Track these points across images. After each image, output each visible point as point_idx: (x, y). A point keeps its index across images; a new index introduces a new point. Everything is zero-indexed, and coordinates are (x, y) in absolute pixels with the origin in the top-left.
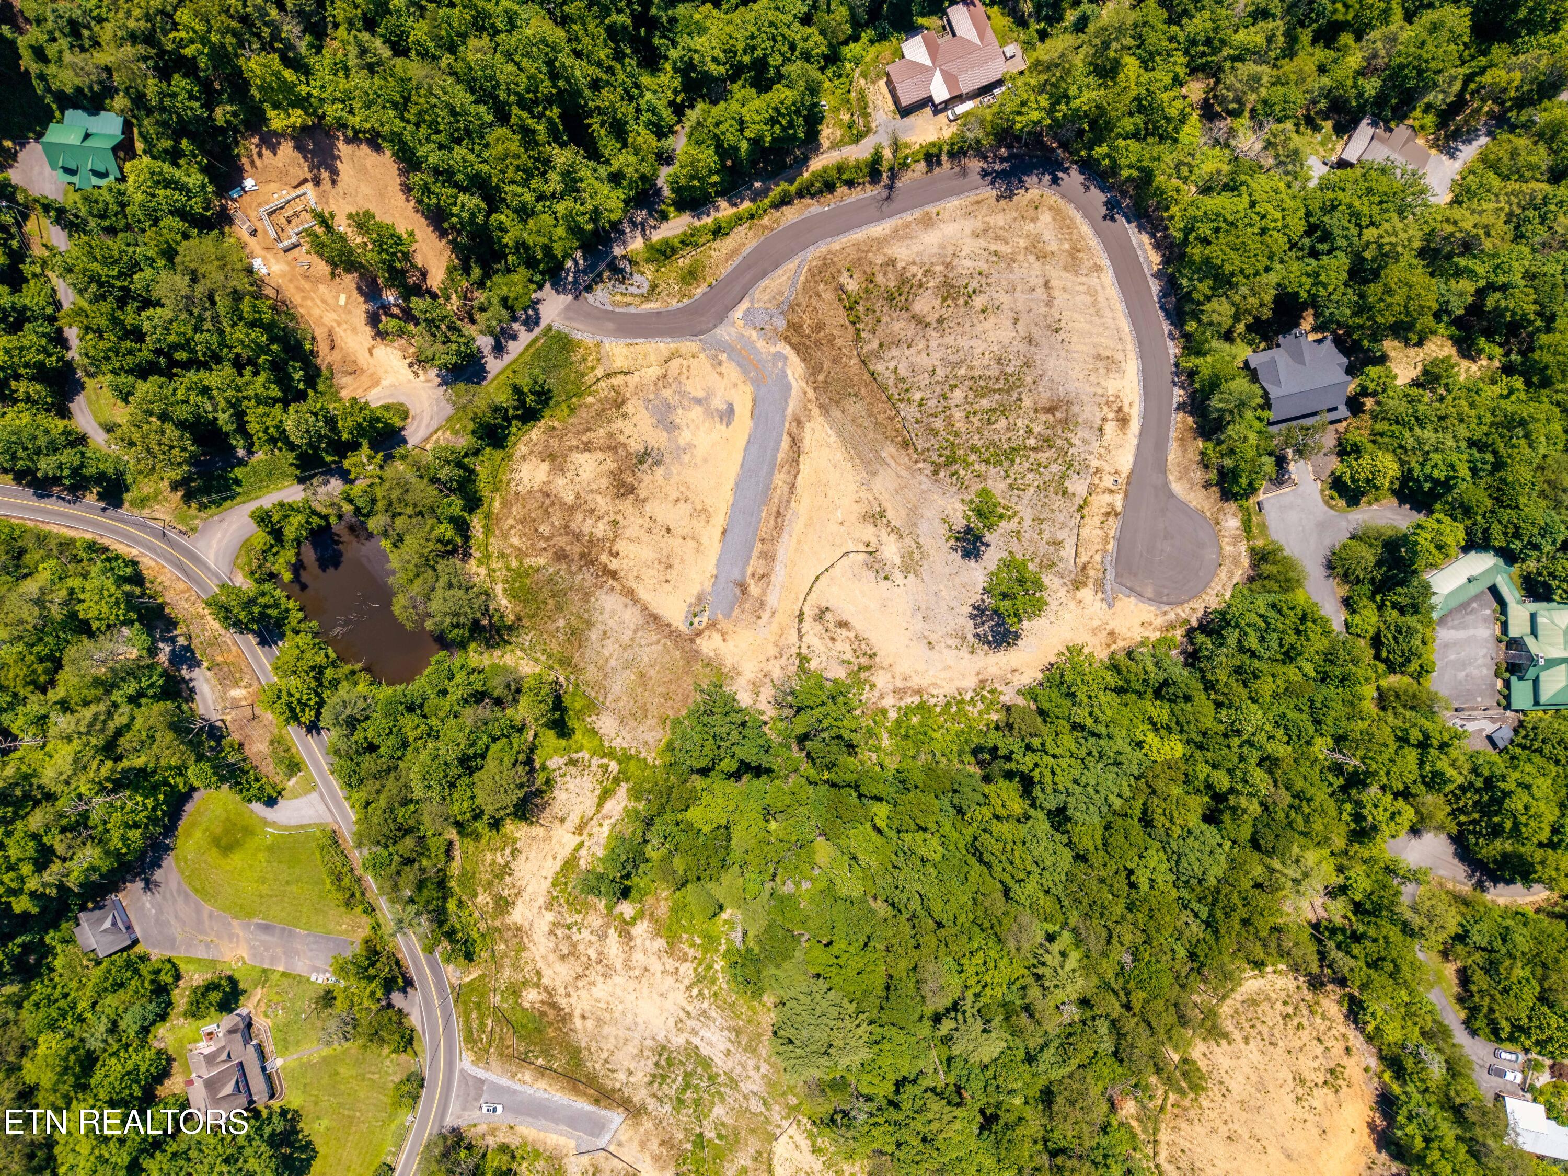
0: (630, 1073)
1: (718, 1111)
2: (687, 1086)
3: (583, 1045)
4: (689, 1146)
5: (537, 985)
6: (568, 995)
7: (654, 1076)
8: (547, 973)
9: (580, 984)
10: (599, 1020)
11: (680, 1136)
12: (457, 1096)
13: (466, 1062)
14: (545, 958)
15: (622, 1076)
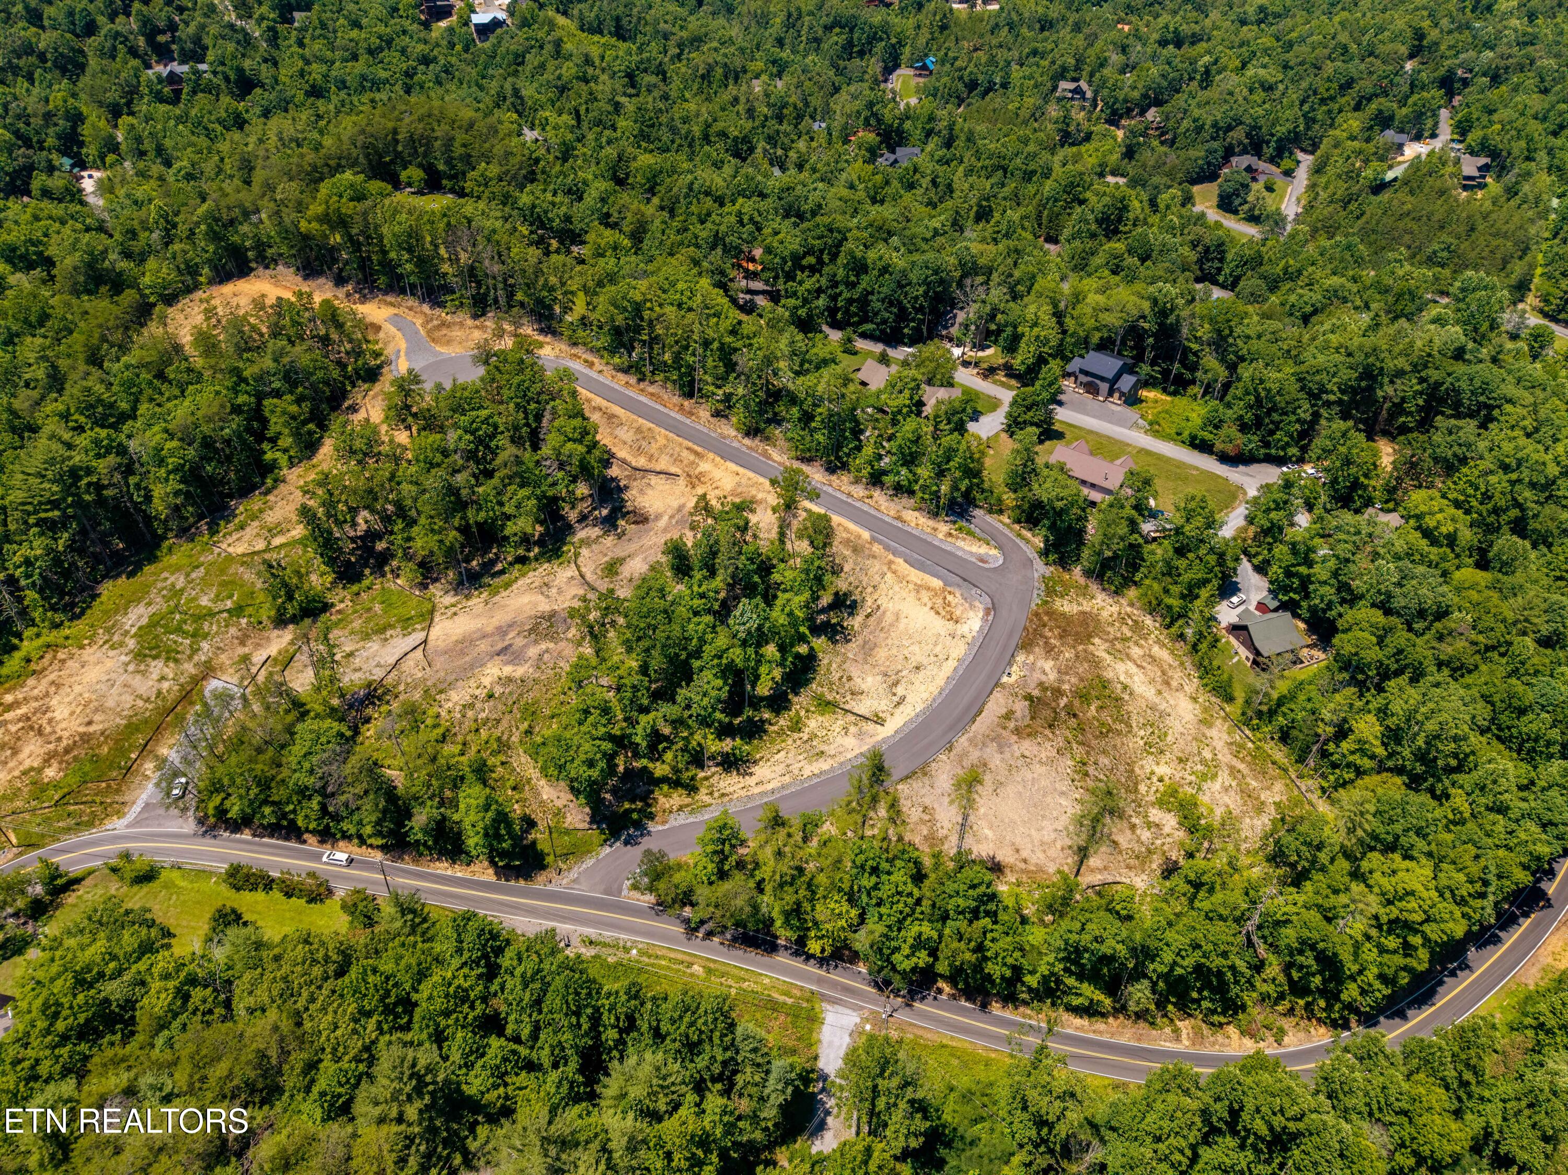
0: (163, 678)
1: (204, 601)
2: (179, 630)
3: (124, 722)
4: (244, 621)
5: (40, 770)
6: (59, 739)
7: (168, 659)
8: (27, 764)
9: (48, 729)
10: (96, 710)
11: (233, 631)
12: (159, 825)
13: (118, 825)
14: (10, 772)
15: (166, 685)
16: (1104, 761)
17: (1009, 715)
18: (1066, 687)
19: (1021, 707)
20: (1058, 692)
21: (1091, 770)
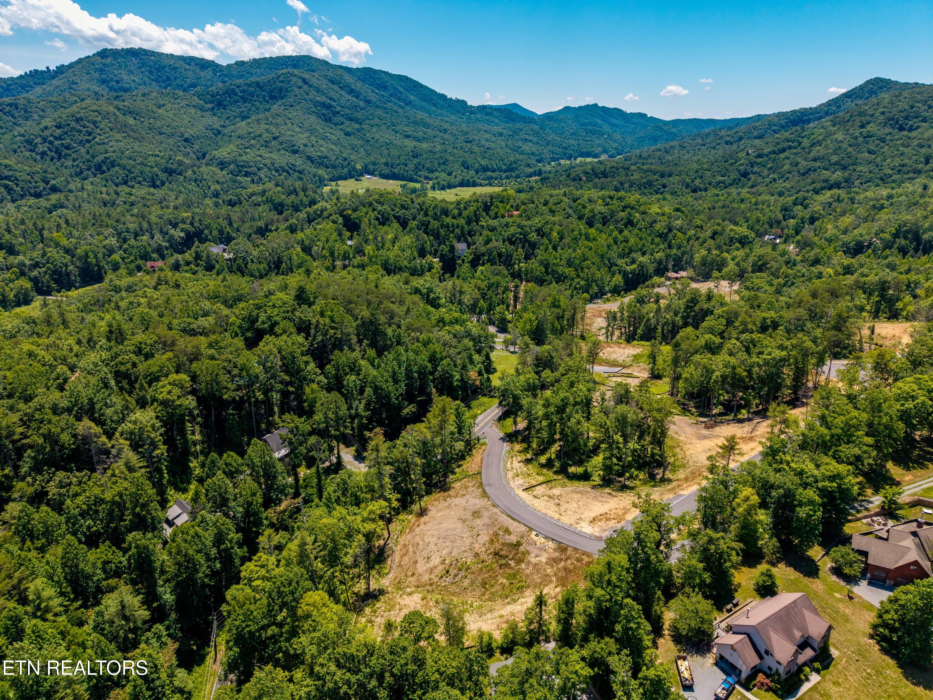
16: (466, 582)
17: (507, 531)
18: (523, 566)
19: (513, 539)
20: (519, 561)
21: (463, 573)
